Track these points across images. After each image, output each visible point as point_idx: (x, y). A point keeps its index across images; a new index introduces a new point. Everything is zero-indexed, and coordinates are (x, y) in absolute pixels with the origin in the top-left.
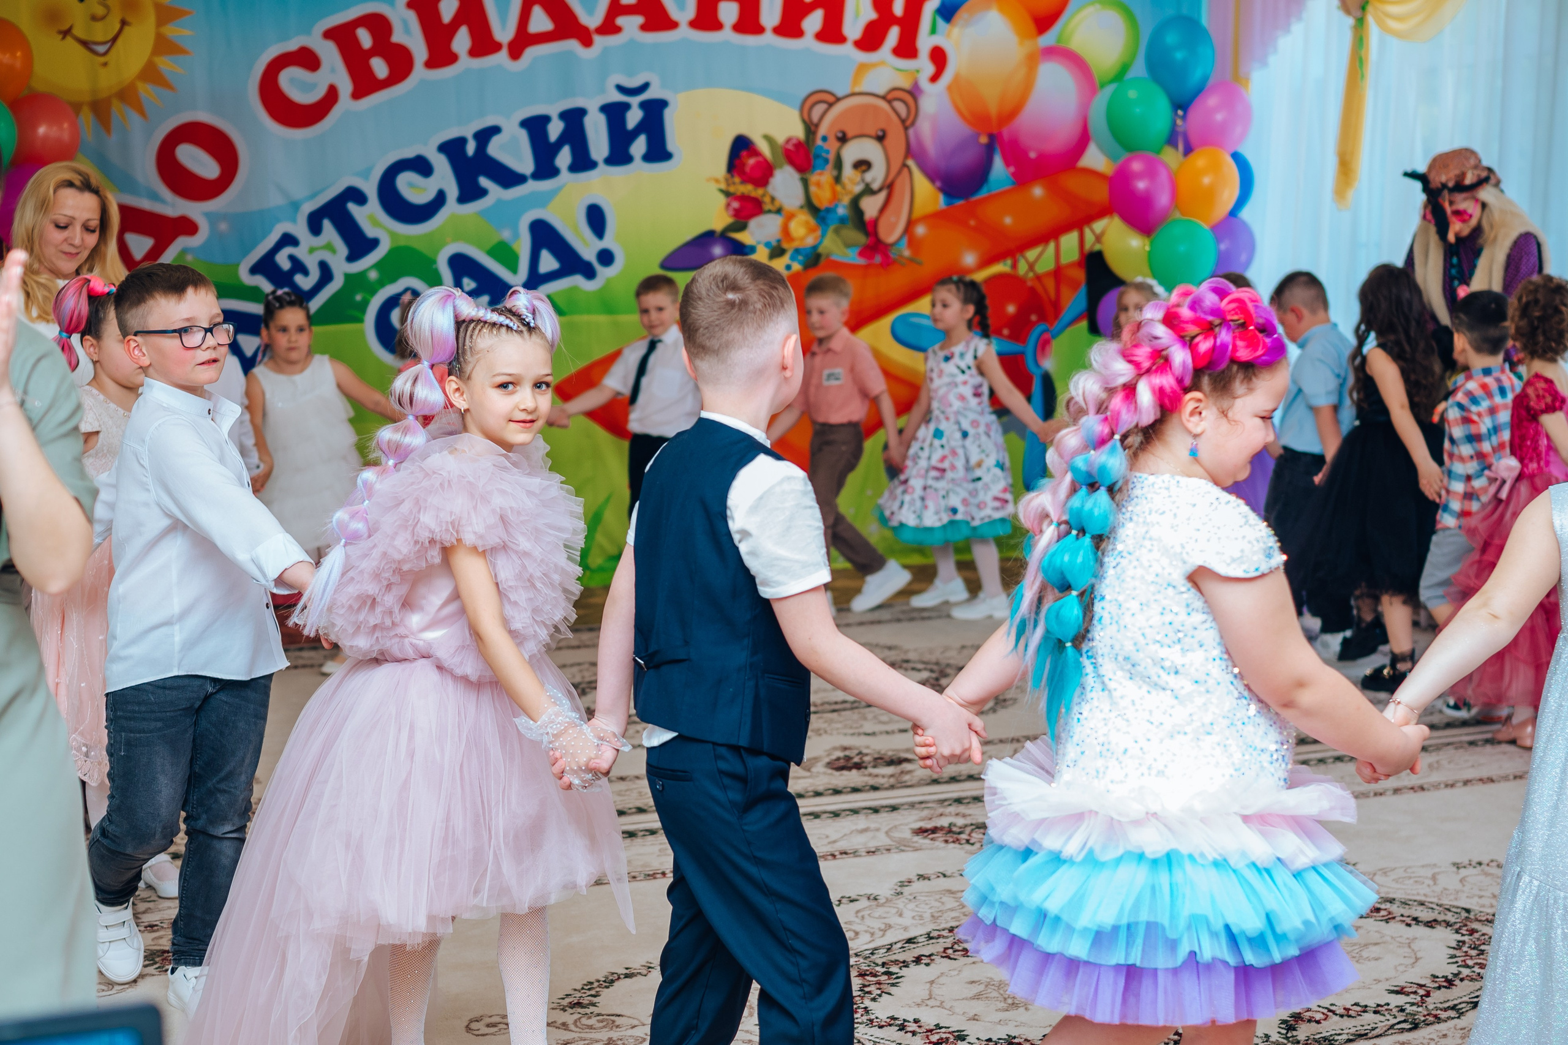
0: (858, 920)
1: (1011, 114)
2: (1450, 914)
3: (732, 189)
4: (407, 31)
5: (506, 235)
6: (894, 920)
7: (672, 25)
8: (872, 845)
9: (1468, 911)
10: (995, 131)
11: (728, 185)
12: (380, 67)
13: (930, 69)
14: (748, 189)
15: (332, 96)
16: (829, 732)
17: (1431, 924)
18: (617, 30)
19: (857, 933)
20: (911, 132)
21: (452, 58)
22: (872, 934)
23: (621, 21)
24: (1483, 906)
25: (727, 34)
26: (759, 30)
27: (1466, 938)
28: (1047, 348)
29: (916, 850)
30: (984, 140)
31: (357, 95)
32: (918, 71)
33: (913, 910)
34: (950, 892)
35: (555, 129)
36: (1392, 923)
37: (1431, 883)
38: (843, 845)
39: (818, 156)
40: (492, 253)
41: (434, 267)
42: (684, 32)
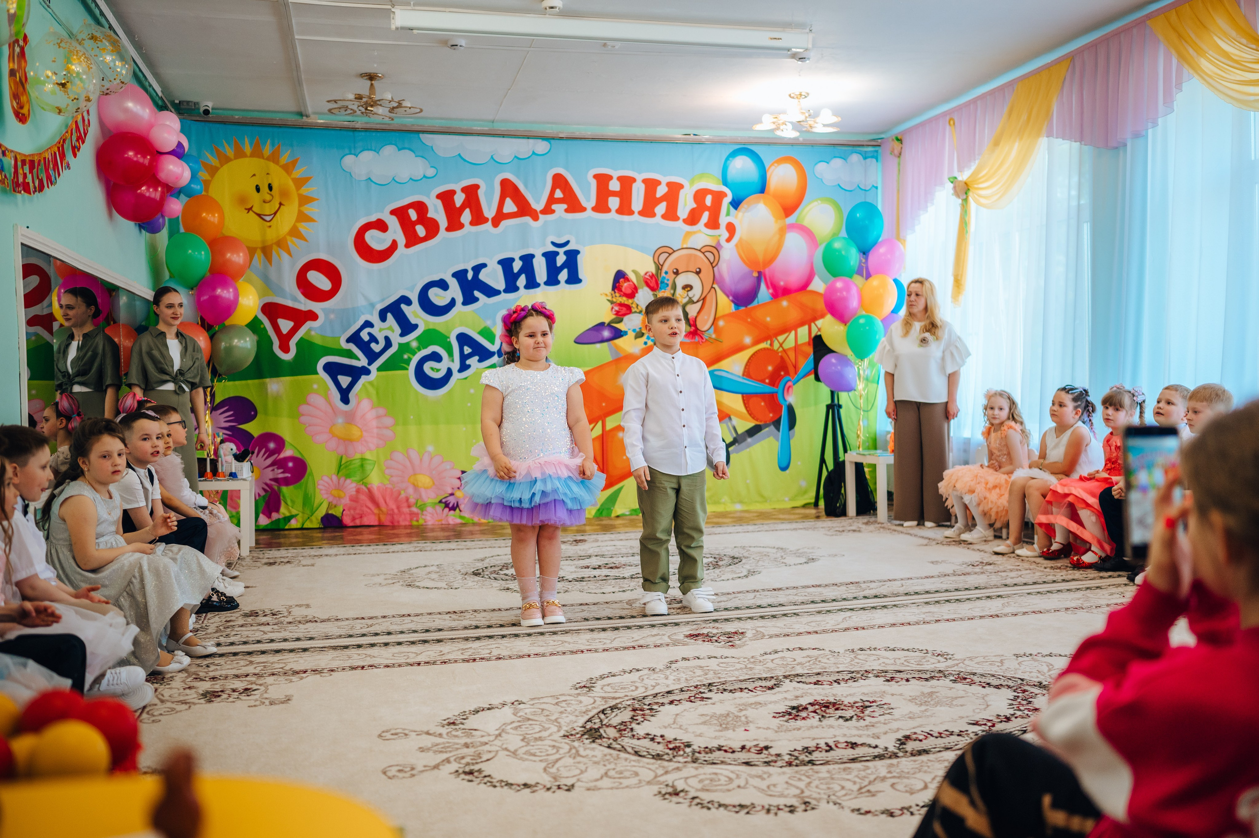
0: (639, 681)
1: (772, 261)
2: (1010, 681)
3: (614, 299)
4: (436, 211)
5: (489, 323)
6: (662, 681)
7: (584, 209)
8: (658, 642)
9: (1022, 680)
10: (762, 271)
12: (421, 231)
15: (394, 246)
17: (997, 687)
18: (553, 211)
19: (637, 688)
22: (646, 688)
23: (554, 207)
24: (1032, 677)
25: (613, 215)
26: (631, 213)
27: (1020, 695)
28: (790, 389)
29: (684, 645)
30: (756, 274)
31: (407, 246)
32: (719, 235)
33: (675, 676)
34: (701, 667)
35: (517, 266)
36: (973, 686)
37: (1000, 664)
38: (641, 642)
41: (448, 340)
42: (589, 212)
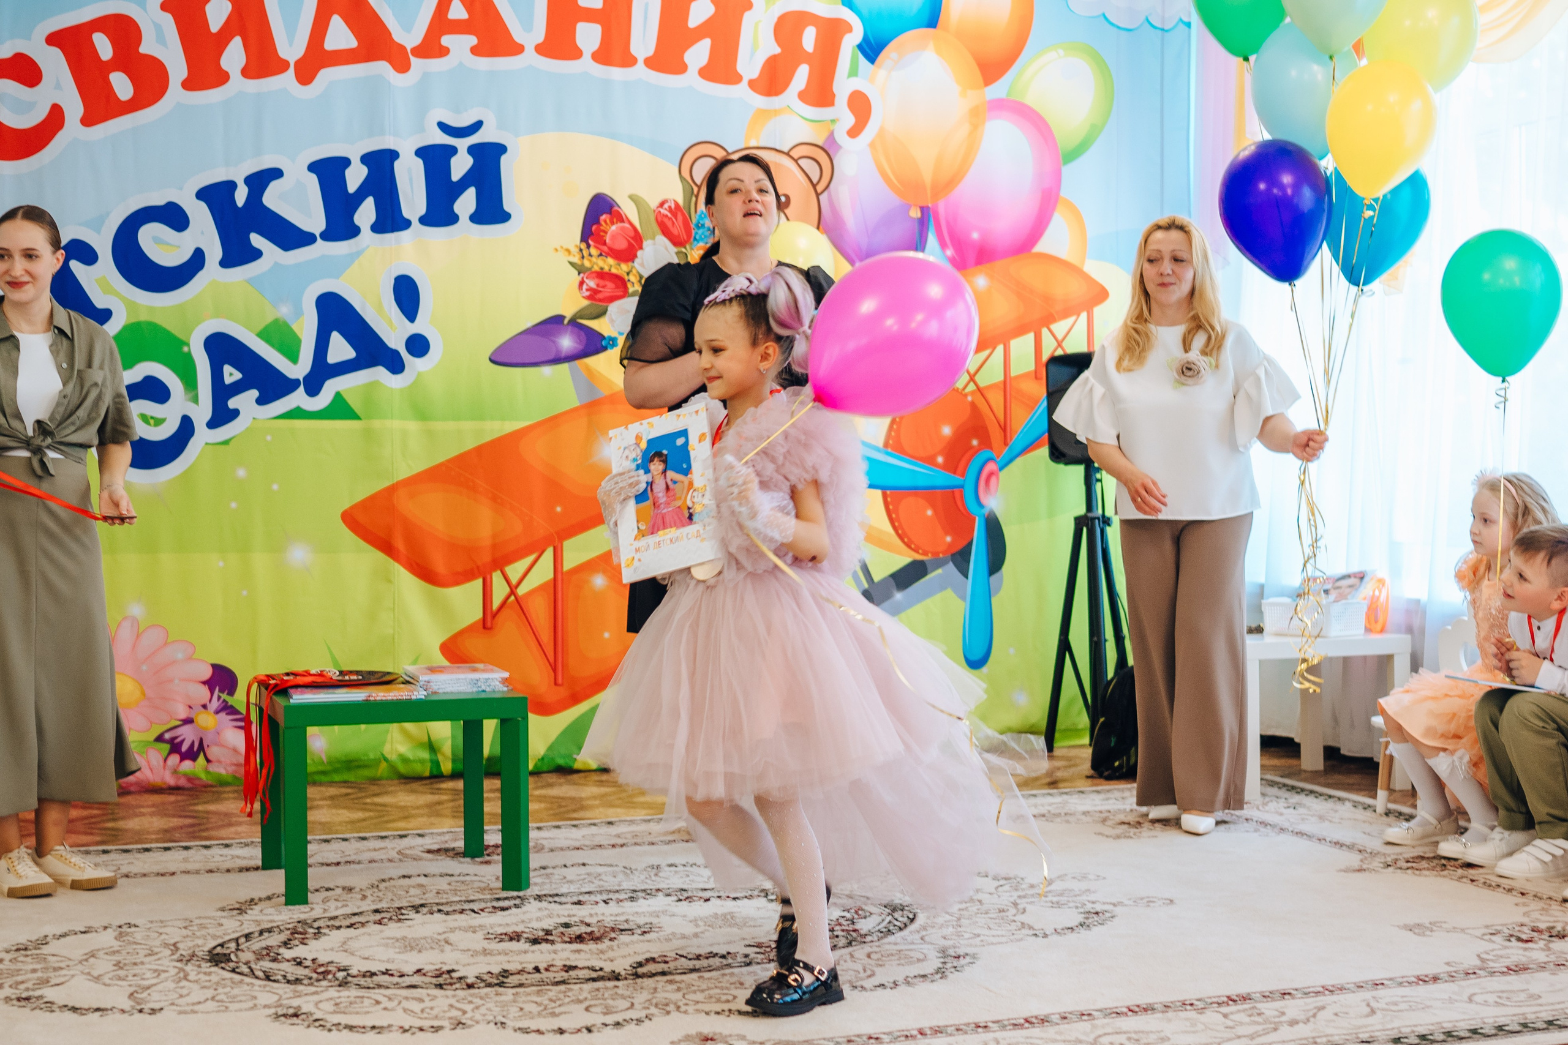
1: (953, 182)
3: (587, 263)
4: (161, 39)
5: (284, 311)
7: (517, 49)
10: (930, 205)
11: (583, 257)
12: (122, 86)
13: (849, 120)
14: (609, 264)
15: (55, 119)
16: (683, 1008)
18: (444, 52)
20: (821, 197)
21: (222, 78)
23: (446, 40)
25: (586, 64)
26: (629, 61)
28: (993, 480)
30: (915, 213)
31: (88, 120)
32: (833, 121)
35: (355, 176)
39: (699, 226)
40: (263, 335)
41: (186, 349)
42: (530, 56)
